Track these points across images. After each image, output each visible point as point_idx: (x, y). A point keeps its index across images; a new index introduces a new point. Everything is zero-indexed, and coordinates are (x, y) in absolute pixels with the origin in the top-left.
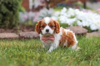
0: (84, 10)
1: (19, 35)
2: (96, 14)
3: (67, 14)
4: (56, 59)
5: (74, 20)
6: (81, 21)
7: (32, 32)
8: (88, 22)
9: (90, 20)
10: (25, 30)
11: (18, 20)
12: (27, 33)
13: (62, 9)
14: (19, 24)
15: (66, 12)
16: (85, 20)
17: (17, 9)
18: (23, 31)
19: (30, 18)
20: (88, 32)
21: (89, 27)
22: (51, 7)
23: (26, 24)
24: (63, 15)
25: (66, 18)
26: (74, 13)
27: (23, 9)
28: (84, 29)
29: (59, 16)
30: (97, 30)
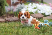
0: (41, 4)
1: (5, 20)
2: (48, 6)
3: (32, 7)
4: (26, 33)
5: (36, 10)
6: (40, 10)
7: (12, 18)
8: (44, 11)
9: (45, 10)
10: (9, 17)
11: (5, 11)
12: (10, 18)
13: (29, 3)
14: (5, 13)
15: (32, 5)
16: (42, 10)
17: (3, 5)
18: (7, 17)
19: (11, 10)
20: (44, 16)
21: (45, 13)
22: (23, 3)
23: (9, 13)
24: (30, 7)
25: (31, 9)
26: (36, 6)
27: (7, 4)
28: (42, 15)
29: (28, 8)
30: (49, 15)
